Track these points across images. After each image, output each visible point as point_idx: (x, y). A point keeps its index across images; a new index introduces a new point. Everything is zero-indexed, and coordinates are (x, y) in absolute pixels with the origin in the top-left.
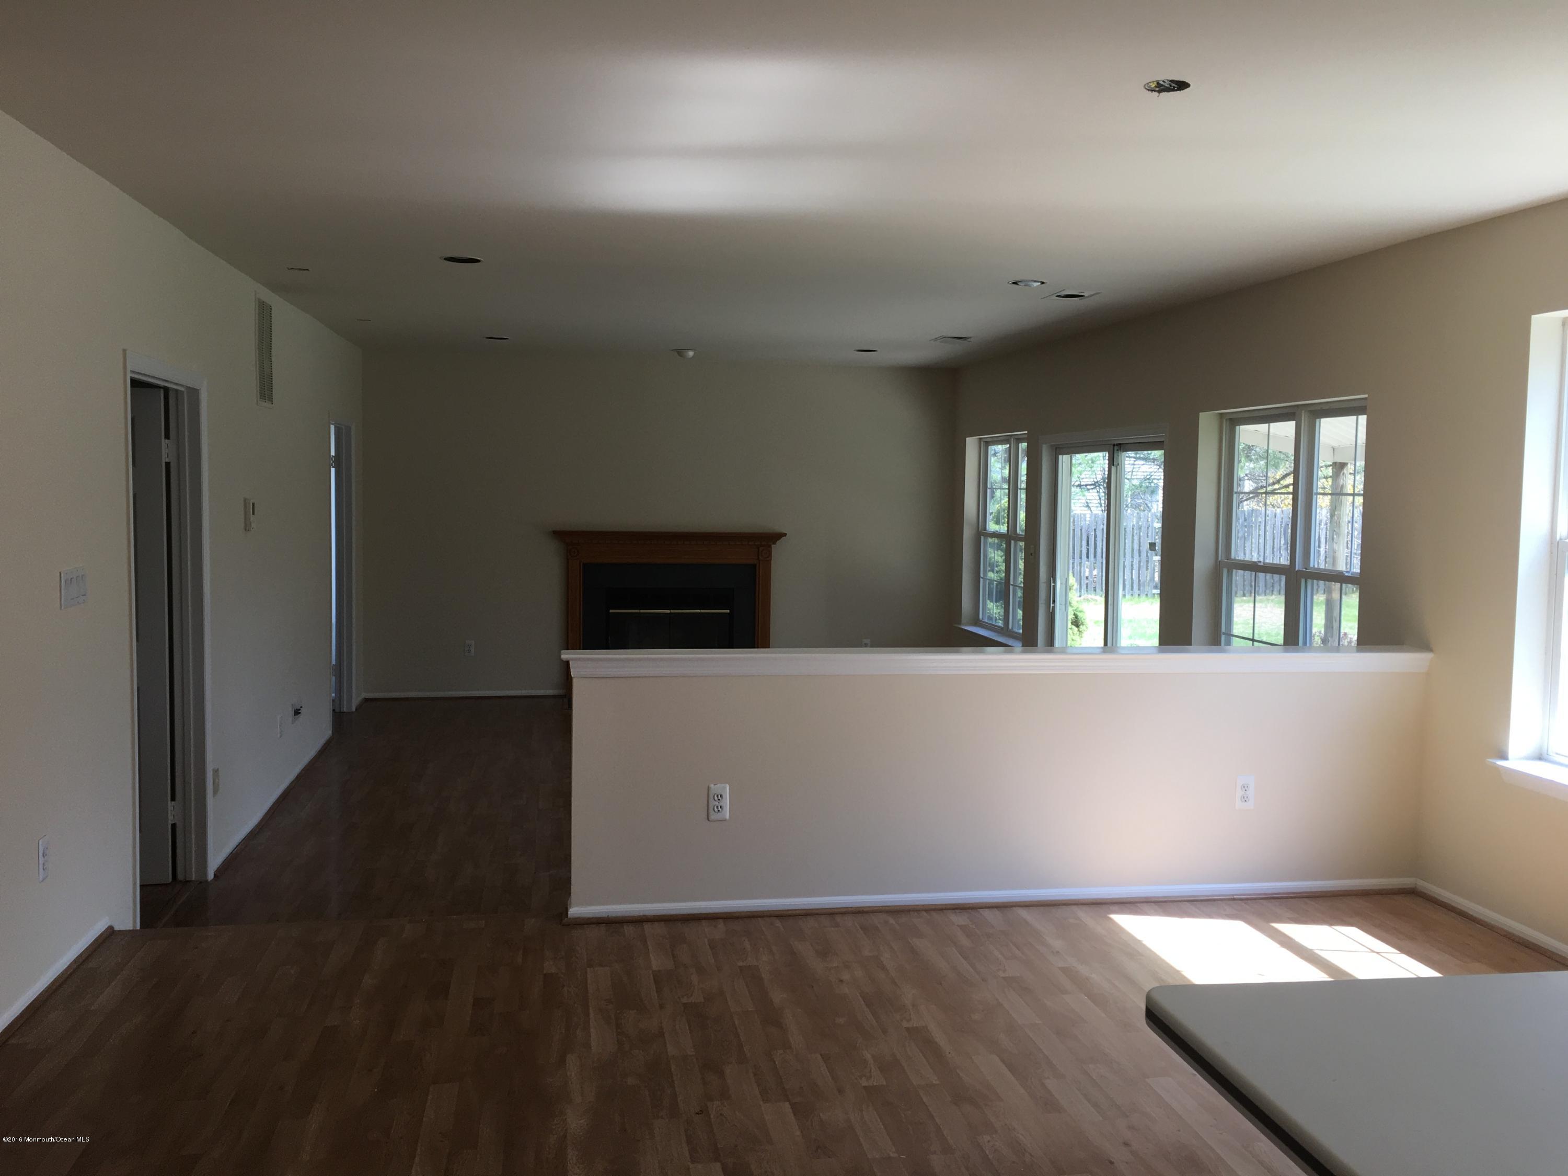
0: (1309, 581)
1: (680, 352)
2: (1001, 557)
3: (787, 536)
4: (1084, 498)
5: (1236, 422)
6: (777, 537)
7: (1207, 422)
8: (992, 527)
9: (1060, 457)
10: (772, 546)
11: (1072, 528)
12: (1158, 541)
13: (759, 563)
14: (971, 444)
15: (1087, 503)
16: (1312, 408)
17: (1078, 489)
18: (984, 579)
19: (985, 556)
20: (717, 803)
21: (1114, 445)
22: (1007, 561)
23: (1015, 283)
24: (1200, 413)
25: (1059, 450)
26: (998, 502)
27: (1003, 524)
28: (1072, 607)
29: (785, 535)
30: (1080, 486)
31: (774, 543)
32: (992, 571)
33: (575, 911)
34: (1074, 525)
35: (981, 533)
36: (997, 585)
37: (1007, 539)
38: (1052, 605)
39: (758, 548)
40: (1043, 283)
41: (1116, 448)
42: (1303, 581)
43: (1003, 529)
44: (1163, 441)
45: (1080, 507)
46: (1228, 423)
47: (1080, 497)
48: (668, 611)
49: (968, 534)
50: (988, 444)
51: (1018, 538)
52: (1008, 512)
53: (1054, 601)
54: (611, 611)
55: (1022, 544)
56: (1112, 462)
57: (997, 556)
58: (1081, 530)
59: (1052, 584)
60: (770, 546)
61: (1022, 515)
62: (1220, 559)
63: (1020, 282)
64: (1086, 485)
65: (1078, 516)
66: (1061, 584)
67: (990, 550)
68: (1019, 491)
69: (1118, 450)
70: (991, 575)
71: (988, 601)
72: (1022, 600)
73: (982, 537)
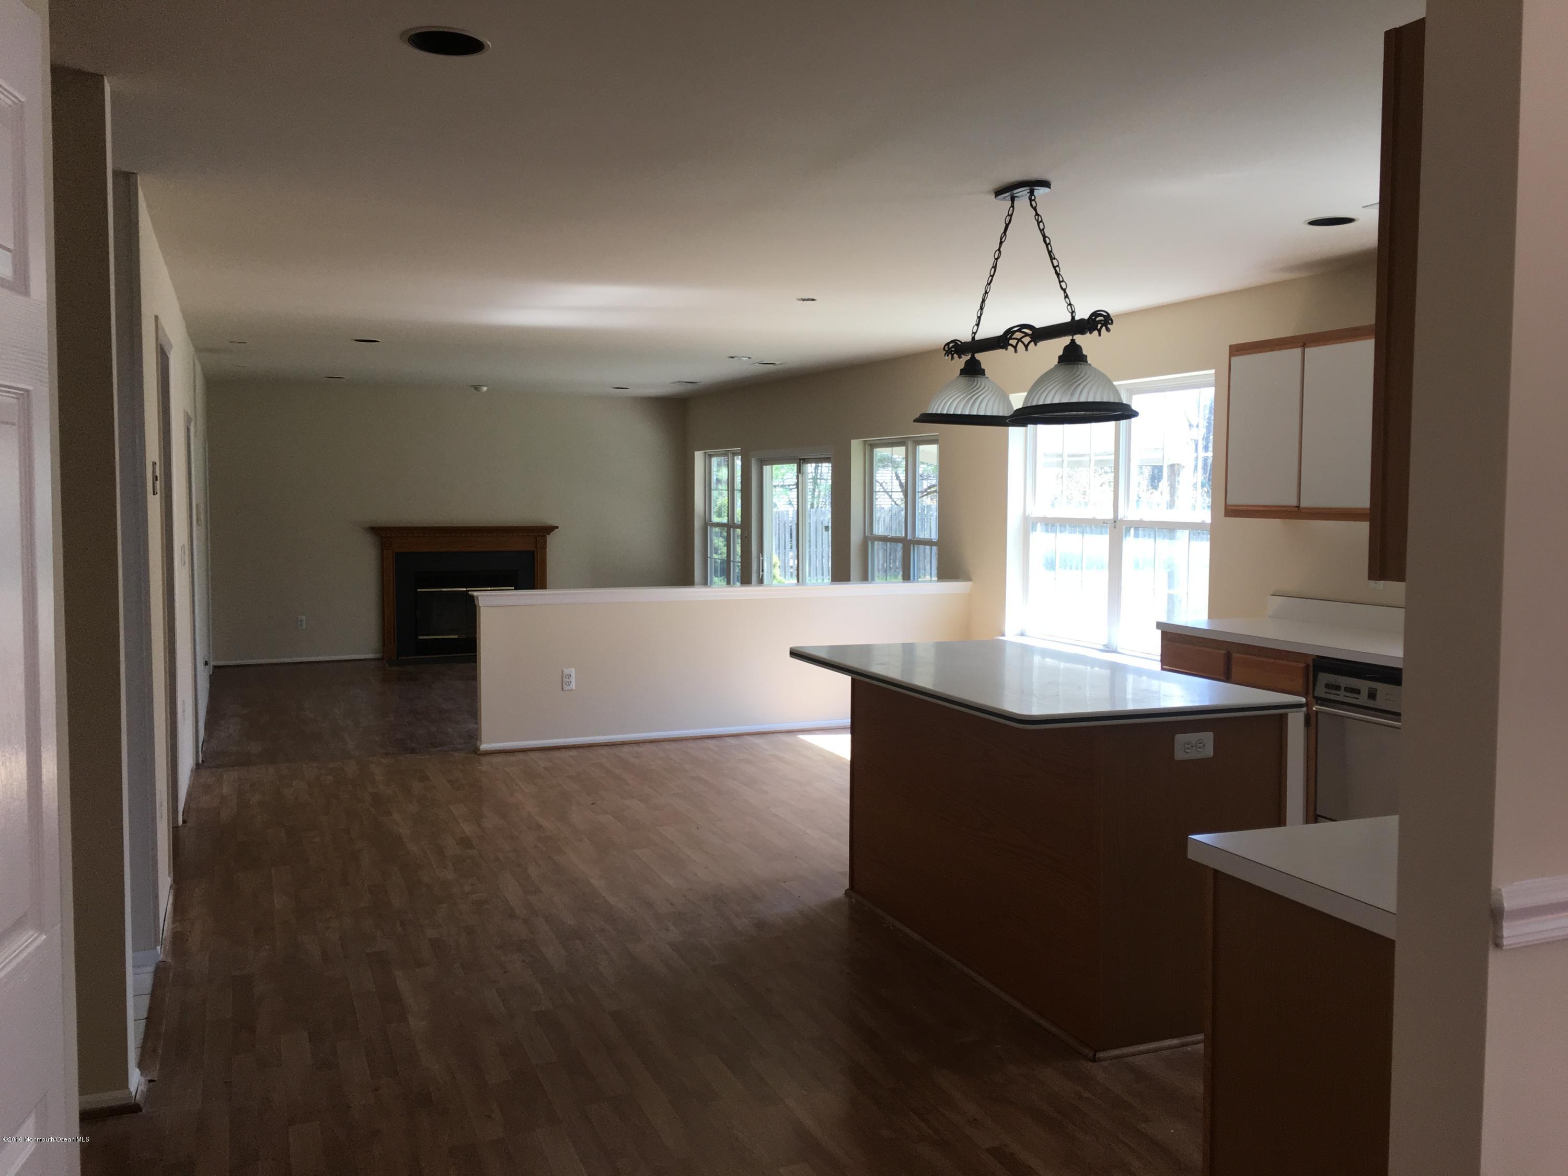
0: (916, 546)
1: (477, 388)
2: (723, 542)
3: (559, 528)
4: (786, 497)
5: (873, 446)
6: (551, 529)
7: (856, 446)
8: (715, 519)
9: (764, 467)
10: (547, 536)
11: (778, 523)
12: (830, 525)
13: (537, 550)
14: (699, 456)
15: (790, 501)
16: (915, 439)
17: (781, 489)
18: (711, 558)
19: (711, 541)
20: (567, 680)
21: (800, 459)
22: (728, 546)
23: (732, 357)
24: (852, 441)
25: (763, 462)
26: (720, 498)
27: (724, 516)
28: (777, 580)
29: (557, 527)
30: (783, 486)
31: (549, 534)
32: (716, 553)
33: (484, 747)
34: (779, 521)
35: (707, 524)
36: (721, 563)
37: (729, 527)
38: (761, 573)
39: (536, 538)
40: (749, 358)
41: (801, 461)
42: (912, 546)
43: (724, 520)
44: (830, 458)
45: (784, 505)
46: (869, 447)
47: (784, 496)
48: (465, 589)
49: (698, 524)
50: (711, 456)
51: (735, 526)
52: (728, 509)
53: (763, 571)
54: (419, 590)
55: (739, 531)
56: (799, 471)
57: (719, 542)
58: (785, 524)
59: (761, 558)
60: (545, 537)
61: (738, 510)
62: (866, 535)
63: (736, 357)
64: (789, 485)
65: (782, 512)
66: (767, 558)
67: (714, 538)
68: (735, 491)
69: (803, 463)
70: (715, 556)
71: (714, 576)
72: (740, 574)
73: (709, 527)
